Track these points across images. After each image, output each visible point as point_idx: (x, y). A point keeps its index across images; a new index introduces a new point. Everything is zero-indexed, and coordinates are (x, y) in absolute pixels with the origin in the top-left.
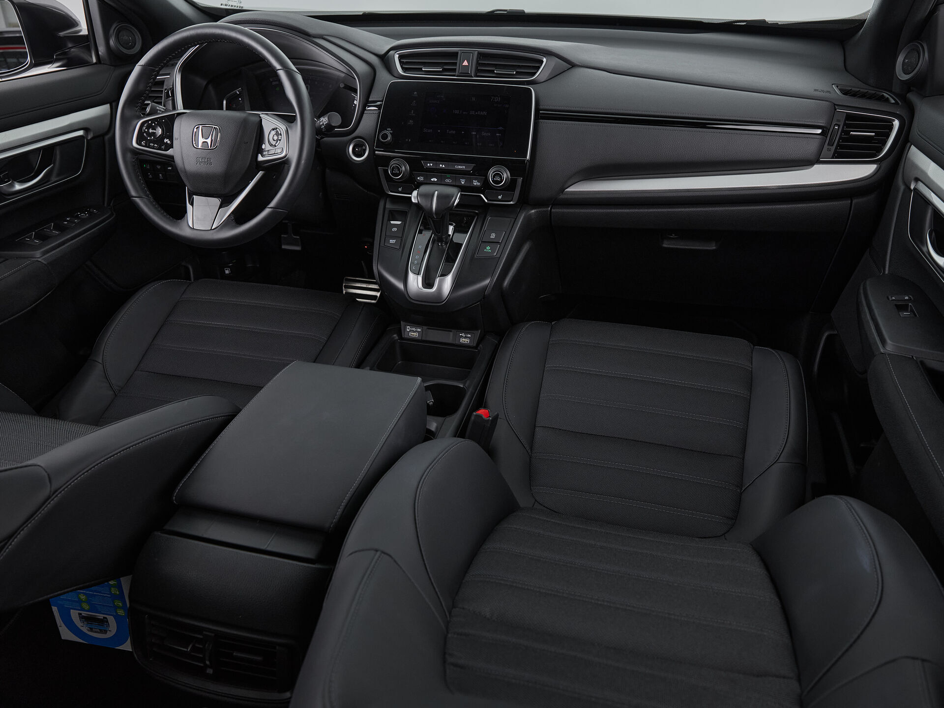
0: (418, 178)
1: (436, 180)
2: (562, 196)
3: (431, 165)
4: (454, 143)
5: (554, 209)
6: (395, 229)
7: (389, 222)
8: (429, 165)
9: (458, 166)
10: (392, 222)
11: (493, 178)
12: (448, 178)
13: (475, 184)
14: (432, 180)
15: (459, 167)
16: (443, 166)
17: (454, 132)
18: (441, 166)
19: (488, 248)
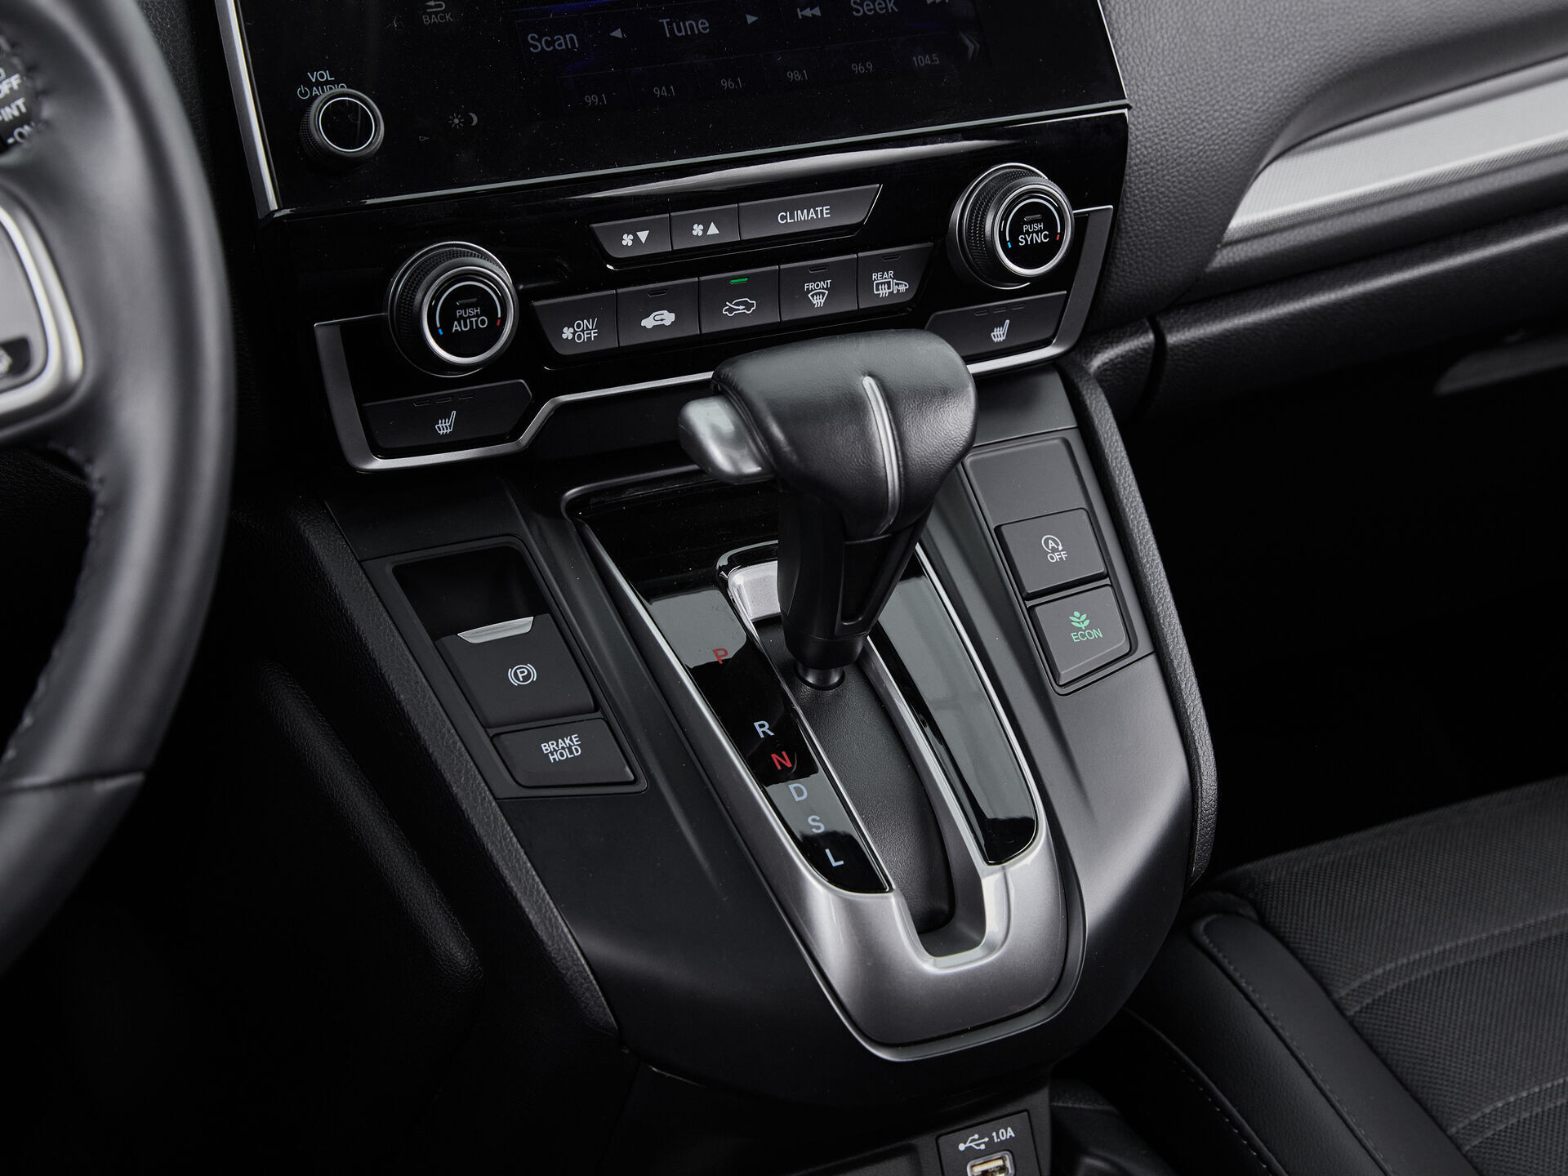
0: (567, 333)
1: (668, 318)
2: (1224, 258)
3: (643, 235)
4: (727, 84)
5: (1171, 330)
6: (521, 674)
7: (446, 640)
8: (627, 240)
9: (791, 208)
10: (475, 636)
11: (1014, 239)
12: (735, 292)
13: (883, 292)
14: (648, 323)
15: (801, 215)
16: (713, 230)
17: (702, 26)
18: (698, 230)
19: (1079, 620)
